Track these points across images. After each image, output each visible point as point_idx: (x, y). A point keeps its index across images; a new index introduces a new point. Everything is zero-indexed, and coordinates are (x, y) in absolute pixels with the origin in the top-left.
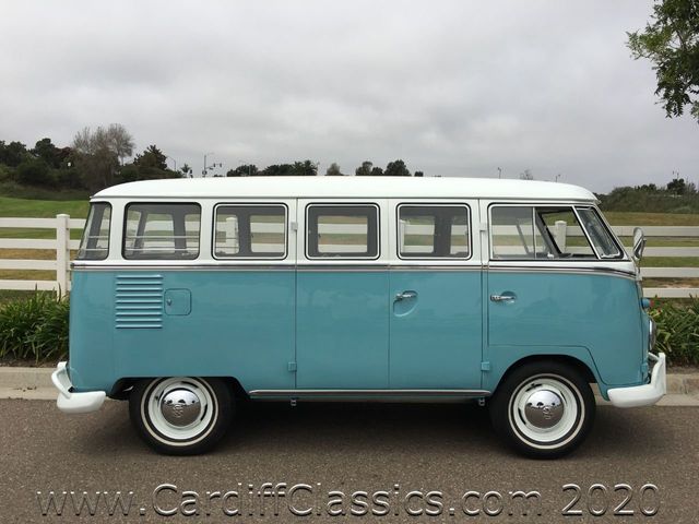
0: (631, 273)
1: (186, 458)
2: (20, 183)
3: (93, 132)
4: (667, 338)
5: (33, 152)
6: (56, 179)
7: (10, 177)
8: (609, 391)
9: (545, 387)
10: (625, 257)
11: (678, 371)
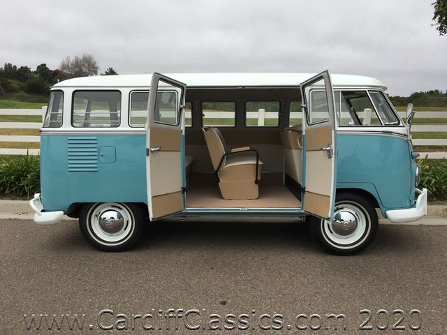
0: (405, 135)
1: (114, 253)
2: (28, 93)
3: (72, 59)
4: (433, 182)
5: (35, 73)
7: (22, 89)
8: (387, 212)
9: (345, 210)
10: (401, 124)
11: (439, 204)
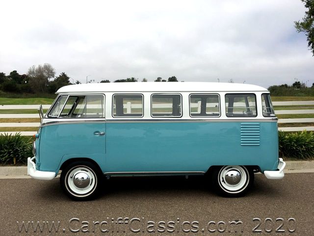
3: (37, 67)
5: (9, 77)
6: (20, 89)
